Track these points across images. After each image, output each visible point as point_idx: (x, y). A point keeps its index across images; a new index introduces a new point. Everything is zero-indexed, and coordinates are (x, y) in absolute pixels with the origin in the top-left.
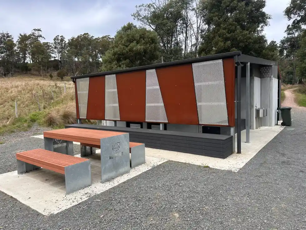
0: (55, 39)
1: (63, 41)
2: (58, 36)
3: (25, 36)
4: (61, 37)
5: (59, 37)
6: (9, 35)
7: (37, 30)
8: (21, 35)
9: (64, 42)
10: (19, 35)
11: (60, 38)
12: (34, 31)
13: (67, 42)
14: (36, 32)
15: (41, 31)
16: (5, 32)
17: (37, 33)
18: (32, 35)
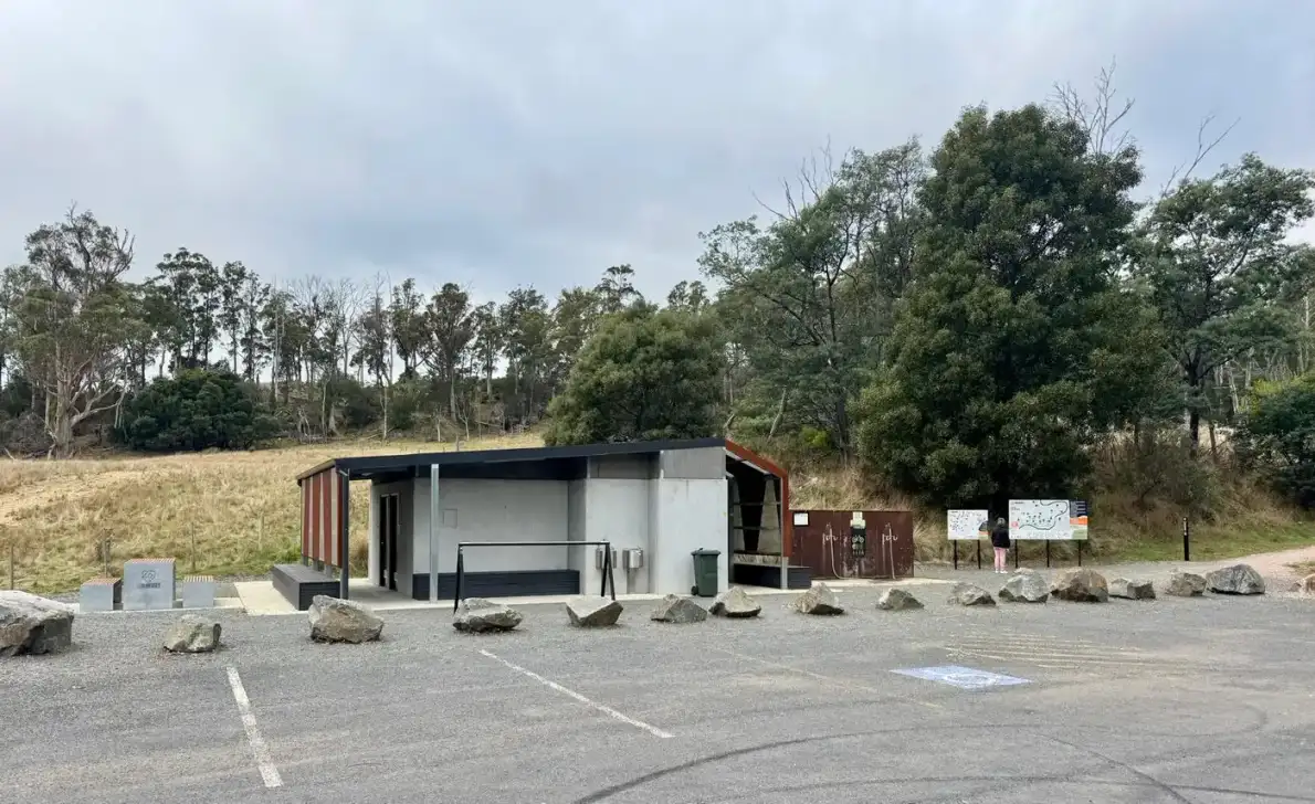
0: (672, 296)
1: (698, 302)
2: (685, 283)
3: (578, 294)
4: (693, 285)
5: (687, 287)
6: (537, 294)
7: (618, 269)
8: (565, 294)
9: (702, 302)
10: (561, 294)
11: (689, 291)
12: (609, 276)
13: (714, 299)
14: (617, 278)
15: (630, 271)
16: (525, 288)
17: (618, 281)
18: (601, 290)
